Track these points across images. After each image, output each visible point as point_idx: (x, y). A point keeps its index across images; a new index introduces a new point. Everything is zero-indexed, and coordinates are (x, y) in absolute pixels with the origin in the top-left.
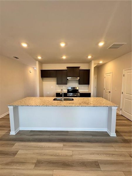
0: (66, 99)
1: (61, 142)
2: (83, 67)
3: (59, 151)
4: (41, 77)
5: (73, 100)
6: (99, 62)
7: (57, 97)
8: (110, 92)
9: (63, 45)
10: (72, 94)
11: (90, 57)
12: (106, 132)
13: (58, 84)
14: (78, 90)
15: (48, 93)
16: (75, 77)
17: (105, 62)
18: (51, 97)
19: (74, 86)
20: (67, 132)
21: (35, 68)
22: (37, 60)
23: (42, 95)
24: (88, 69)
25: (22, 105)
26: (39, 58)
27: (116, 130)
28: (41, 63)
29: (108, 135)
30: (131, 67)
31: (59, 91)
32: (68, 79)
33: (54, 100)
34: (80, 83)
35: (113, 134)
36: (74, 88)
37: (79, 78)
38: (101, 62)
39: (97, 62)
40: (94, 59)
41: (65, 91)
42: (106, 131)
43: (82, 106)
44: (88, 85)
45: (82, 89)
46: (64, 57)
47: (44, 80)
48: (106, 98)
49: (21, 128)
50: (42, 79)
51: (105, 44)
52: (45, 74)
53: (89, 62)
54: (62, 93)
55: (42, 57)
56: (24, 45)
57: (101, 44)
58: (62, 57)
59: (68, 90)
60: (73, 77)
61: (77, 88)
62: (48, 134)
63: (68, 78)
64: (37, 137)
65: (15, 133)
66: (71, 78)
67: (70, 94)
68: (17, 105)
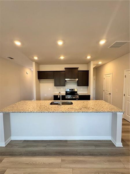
0: (64, 102)
1: (59, 156)
2: (82, 68)
3: (57, 169)
4: (38, 79)
5: (72, 104)
6: (98, 63)
7: (54, 101)
8: (110, 94)
9: (60, 43)
10: (70, 96)
11: (89, 57)
12: (110, 141)
13: (55, 85)
14: (76, 92)
15: (46, 95)
16: (73, 78)
17: (104, 63)
18: (48, 101)
19: (72, 88)
20: (66, 141)
21: (32, 70)
22: (34, 60)
23: (39, 99)
24: (87, 70)
25: (13, 111)
26: (36, 58)
27: (122, 139)
28: (38, 64)
29: (113, 145)
30: (129, 68)
31: (57, 93)
32: (66, 81)
33: (51, 104)
34: (79, 84)
35: (119, 144)
36: (73, 90)
37: (77, 79)
38: (100, 63)
39: (96, 62)
40: (93, 59)
41: (63, 93)
42: (110, 139)
43: (83, 112)
44: (87, 87)
45: (81, 91)
46: (62, 58)
47: (41, 82)
48: (106, 101)
49: (13, 138)
50: (39, 81)
51: (106, 43)
52: (42, 76)
53: (88, 63)
54: (60, 96)
55: (38, 58)
56: (18, 43)
57: (102, 42)
58: (60, 57)
59: (66, 92)
60: (72, 78)
61: (76, 90)
62: (44, 145)
63: (66, 79)
64: (31, 149)
65: (5, 144)
66: (69, 79)
67: (68, 96)
68: (7, 111)
